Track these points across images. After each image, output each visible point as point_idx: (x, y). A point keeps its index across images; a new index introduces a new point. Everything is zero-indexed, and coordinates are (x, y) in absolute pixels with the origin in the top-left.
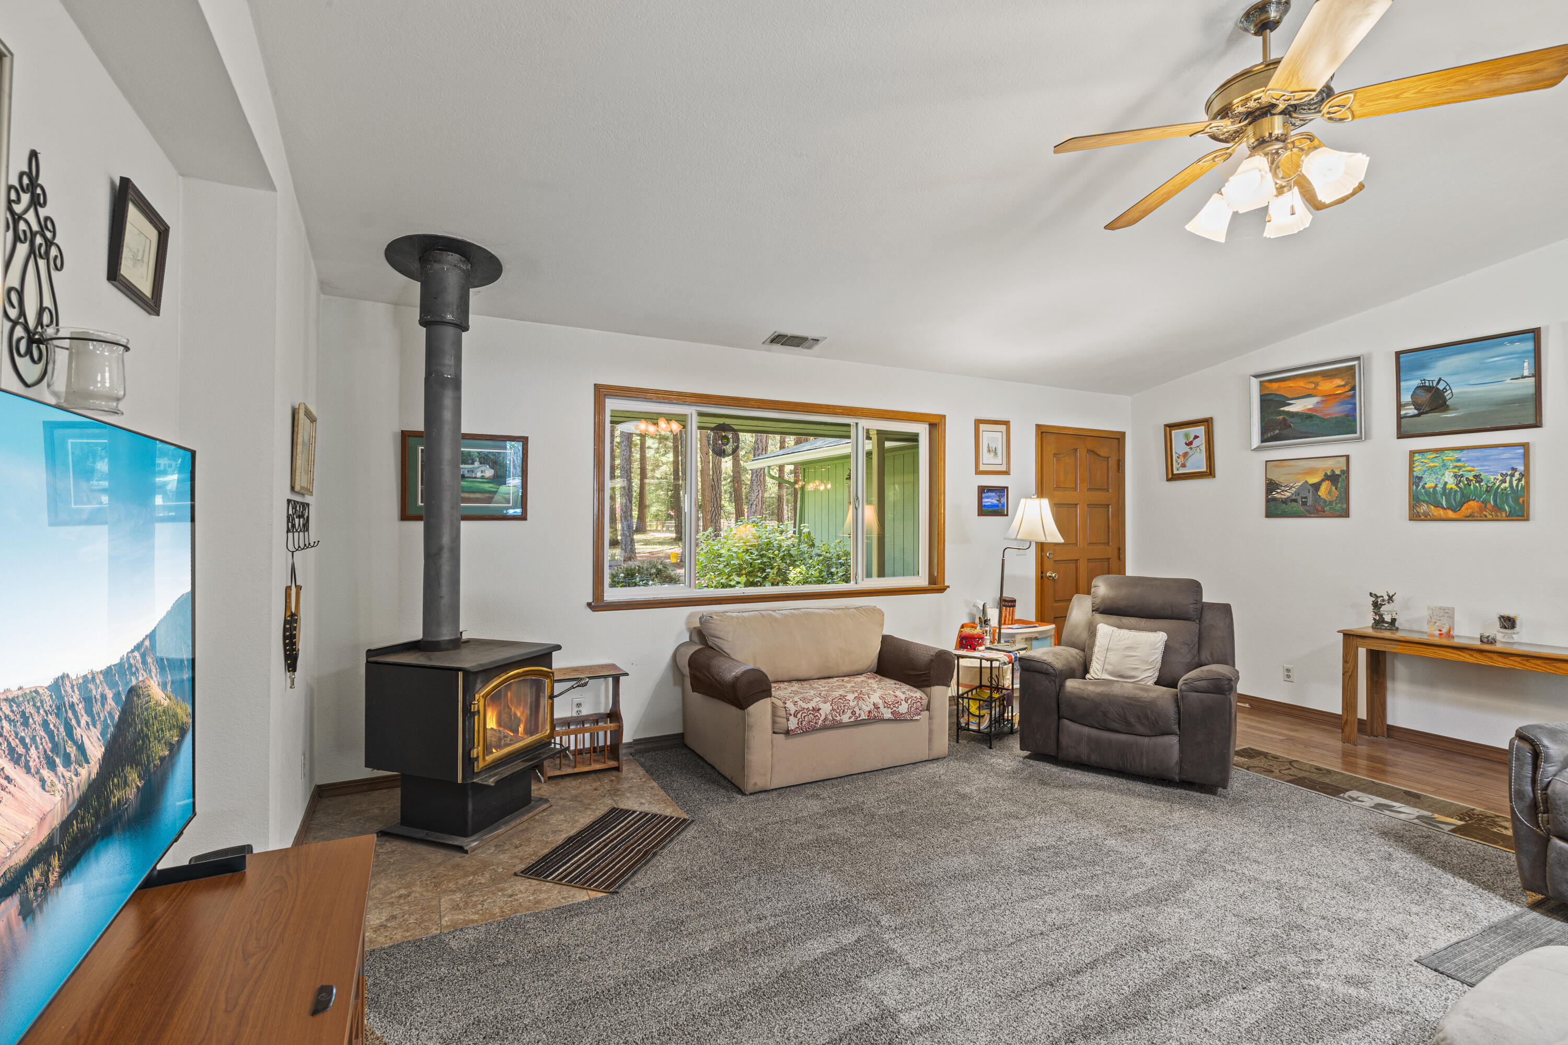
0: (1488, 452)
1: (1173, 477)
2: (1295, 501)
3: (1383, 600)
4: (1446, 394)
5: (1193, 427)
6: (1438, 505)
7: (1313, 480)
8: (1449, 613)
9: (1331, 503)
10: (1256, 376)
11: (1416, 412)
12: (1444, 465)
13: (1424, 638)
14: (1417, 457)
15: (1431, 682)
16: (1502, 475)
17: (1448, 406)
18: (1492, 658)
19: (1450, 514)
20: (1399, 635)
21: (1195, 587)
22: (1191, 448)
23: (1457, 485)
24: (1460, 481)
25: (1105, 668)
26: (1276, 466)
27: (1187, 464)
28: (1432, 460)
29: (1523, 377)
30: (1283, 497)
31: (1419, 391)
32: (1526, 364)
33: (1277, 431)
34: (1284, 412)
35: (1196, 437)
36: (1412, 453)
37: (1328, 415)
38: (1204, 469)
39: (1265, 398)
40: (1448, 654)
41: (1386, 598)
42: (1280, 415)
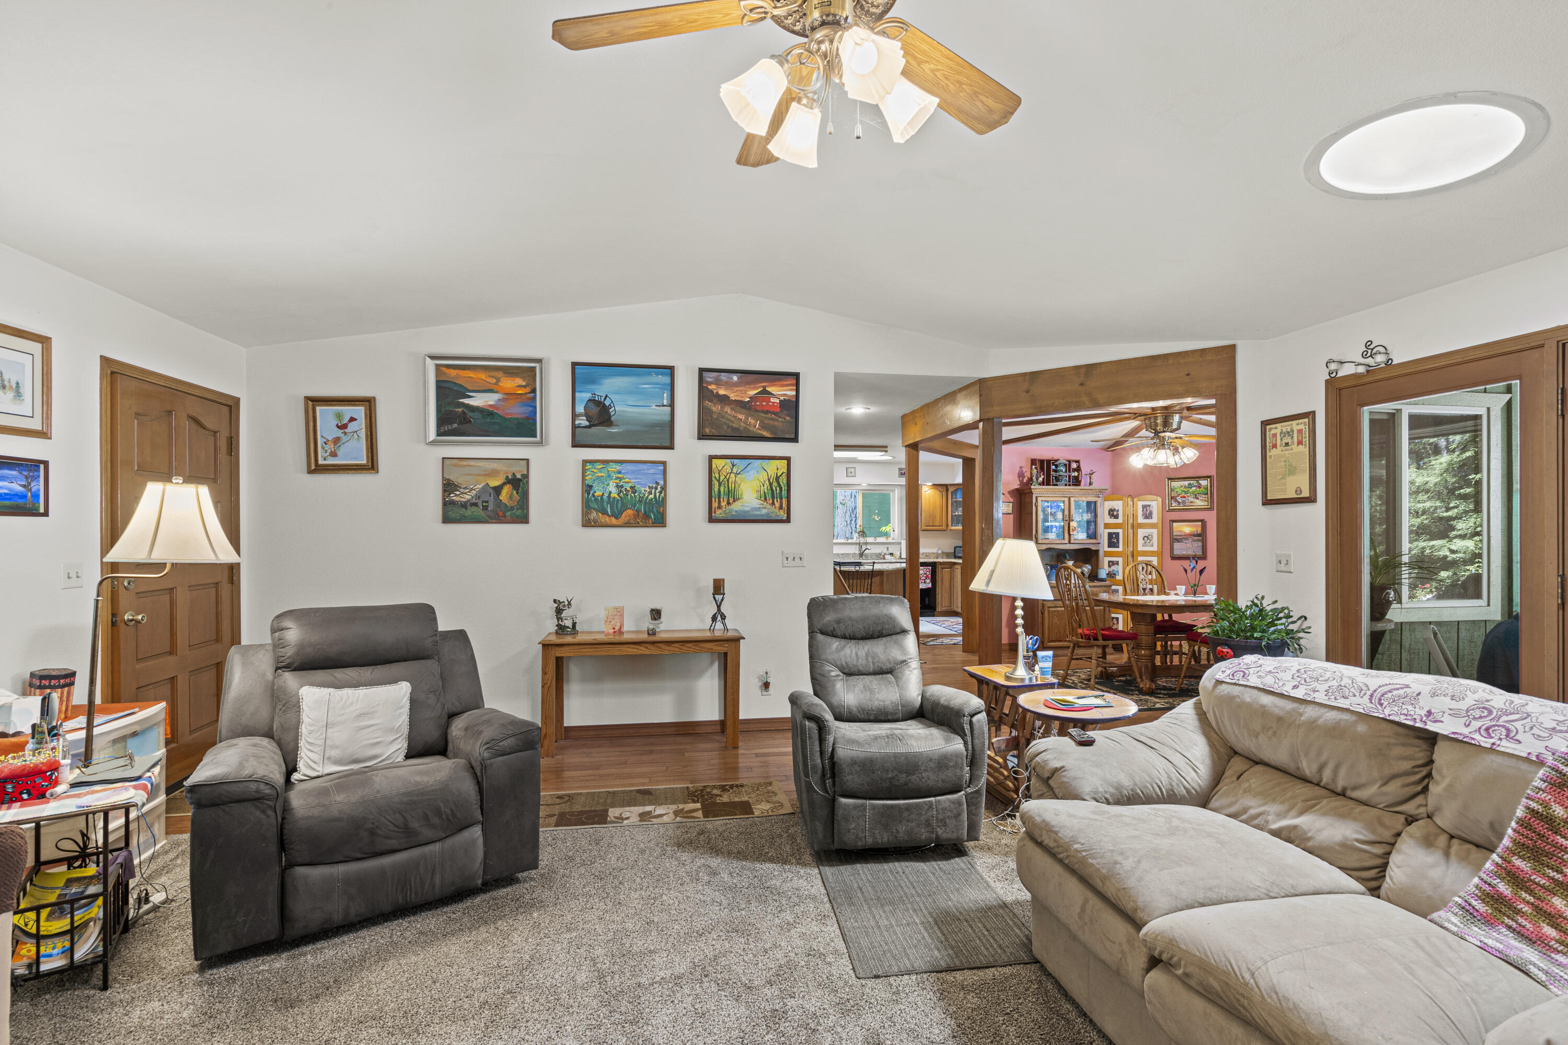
0: (641, 466)
1: (316, 469)
2: (475, 505)
3: (564, 606)
4: (611, 410)
5: (349, 405)
6: (604, 512)
7: (495, 483)
8: (619, 612)
9: (512, 508)
10: (433, 358)
11: (587, 423)
12: (609, 476)
13: (601, 637)
14: (588, 466)
15: (598, 678)
16: (650, 487)
17: (612, 422)
18: (660, 648)
19: (614, 521)
20: (580, 638)
21: (426, 613)
22: (345, 433)
23: (618, 495)
24: (621, 491)
25: (327, 755)
26: (455, 465)
27: (339, 453)
28: (600, 470)
29: (664, 406)
30: (462, 500)
31: (590, 404)
32: (665, 395)
33: (455, 425)
34: (463, 404)
35: (352, 419)
36: (585, 462)
37: (511, 414)
38: (364, 462)
39: (443, 385)
40: (631, 650)
41: (566, 603)
42: (459, 408)
